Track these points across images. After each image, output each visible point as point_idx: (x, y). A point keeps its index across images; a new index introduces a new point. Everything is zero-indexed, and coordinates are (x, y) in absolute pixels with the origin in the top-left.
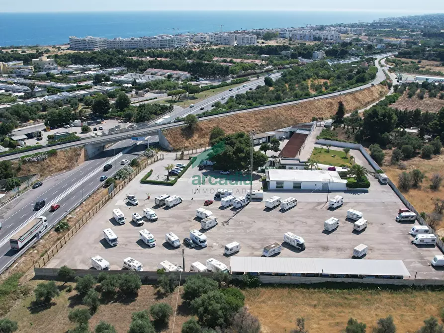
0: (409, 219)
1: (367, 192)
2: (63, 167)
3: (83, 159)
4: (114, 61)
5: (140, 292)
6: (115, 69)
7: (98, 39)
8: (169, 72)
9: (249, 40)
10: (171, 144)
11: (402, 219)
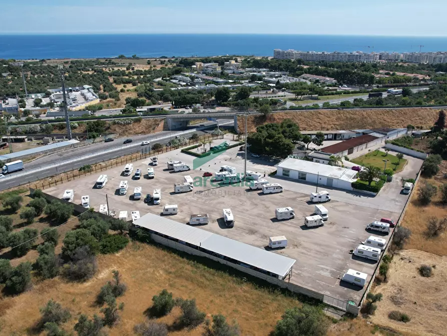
0: (380, 229)
1: (374, 196)
2: (140, 132)
3: (162, 128)
4: (282, 67)
5: (69, 220)
6: (277, 73)
7: (295, 52)
8: (318, 78)
9: (442, 59)
10: (239, 128)
11: (372, 228)
